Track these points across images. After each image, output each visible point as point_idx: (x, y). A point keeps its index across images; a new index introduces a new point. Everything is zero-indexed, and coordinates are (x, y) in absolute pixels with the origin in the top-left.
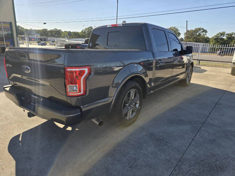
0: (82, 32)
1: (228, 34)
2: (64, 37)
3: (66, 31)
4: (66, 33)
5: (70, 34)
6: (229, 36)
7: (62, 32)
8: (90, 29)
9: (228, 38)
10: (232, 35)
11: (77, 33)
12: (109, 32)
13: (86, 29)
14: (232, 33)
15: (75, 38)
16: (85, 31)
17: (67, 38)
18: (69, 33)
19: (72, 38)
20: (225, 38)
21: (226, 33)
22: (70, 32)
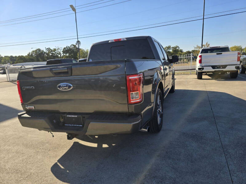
0: (29, 55)
1: (173, 48)
2: (6, 63)
3: (7, 56)
4: (7, 58)
5: (13, 59)
6: (174, 49)
7: (2, 57)
8: (38, 51)
9: (173, 51)
10: (176, 48)
11: (23, 57)
12: (111, 47)
13: (33, 51)
14: (176, 46)
15: (20, 62)
16: (32, 54)
17: (9, 64)
18: (11, 58)
19: (17, 63)
20: (171, 51)
21: (171, 47)
22: (12, 56)
